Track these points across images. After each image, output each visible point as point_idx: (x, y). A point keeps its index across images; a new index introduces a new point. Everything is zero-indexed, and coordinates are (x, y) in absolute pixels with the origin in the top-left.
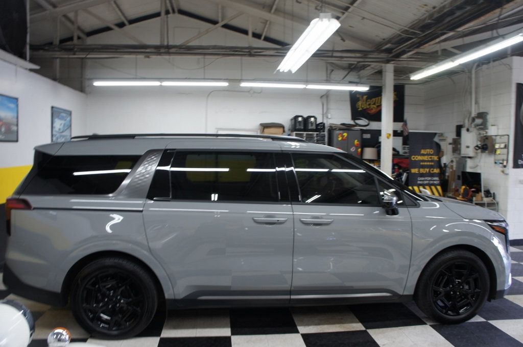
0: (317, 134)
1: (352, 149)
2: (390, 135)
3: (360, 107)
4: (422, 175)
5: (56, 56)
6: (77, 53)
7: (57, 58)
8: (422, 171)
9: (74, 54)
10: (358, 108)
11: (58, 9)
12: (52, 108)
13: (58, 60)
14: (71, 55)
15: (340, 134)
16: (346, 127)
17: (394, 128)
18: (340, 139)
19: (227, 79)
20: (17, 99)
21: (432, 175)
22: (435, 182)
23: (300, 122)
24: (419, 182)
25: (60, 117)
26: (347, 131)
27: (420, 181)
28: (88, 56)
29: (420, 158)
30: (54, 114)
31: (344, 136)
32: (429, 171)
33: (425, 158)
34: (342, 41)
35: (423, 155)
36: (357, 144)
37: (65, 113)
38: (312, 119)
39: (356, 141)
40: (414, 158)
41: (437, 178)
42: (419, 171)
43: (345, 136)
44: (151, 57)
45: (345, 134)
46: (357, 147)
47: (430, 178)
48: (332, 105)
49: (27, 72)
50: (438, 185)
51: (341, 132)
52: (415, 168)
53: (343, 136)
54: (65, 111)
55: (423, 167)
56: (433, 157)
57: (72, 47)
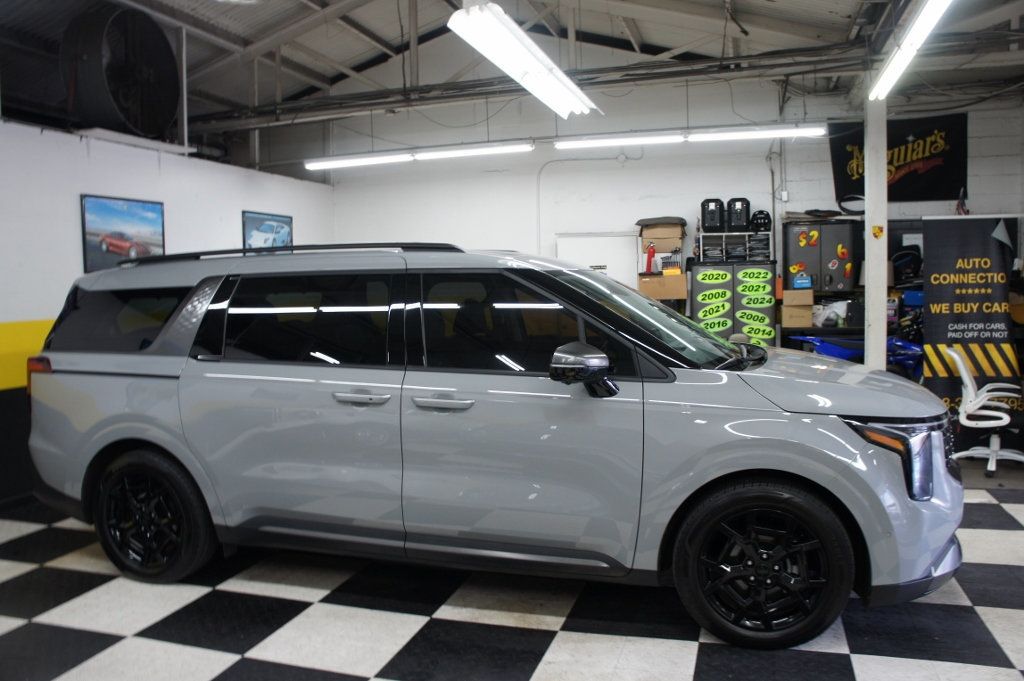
0: (750, 236)
1: (830, 265)
2: (881, 229)
3: (855, 173)
4: (960, 318)
5: (252, 127)
6: (281, 117)
7: (255, 129)
8: (958, 308)
9: (277, 120)
10: (853, 175)
11: (251, 48)
12: (244, 213)
13: (257, 132)
14: (272, 122)
15: (802, 233)
16: (818, 218)
17: (889, 214)
18: (803, 243)
19: (530, 138)
20: (161, 204)
21: (989, 318)
22: (996, 335)
23: (712, 212)
24: (950, 335)
25: (262, 228)
26: (818, 227)
27: (956, 331)
28: (296, 121)
29: (953, 278)
30: (246, 224)
31: (812, 237)
32: (980, 308)
33: (970, 278)
34: (743, 35)
35: (963, 271)
36: (843, 253)
37: (275, 221)
38: (738, 205)
39: (840, 246)
40: (936, 279)
41: (1002, 326)
42: (951, 309)
43: (814, 238)
44: (397, 110)
45: (815, 234)
46: (842, 260)
47: (981, 326)
48: (793, 173)
49: (186, 159)
50: (1004, 341)
51: (804, 228)
52: (939, 302)
53: (808, 238)
54: (274, 217)
55: (962, 299)
56: (989, 275)
57: (272, 108)
